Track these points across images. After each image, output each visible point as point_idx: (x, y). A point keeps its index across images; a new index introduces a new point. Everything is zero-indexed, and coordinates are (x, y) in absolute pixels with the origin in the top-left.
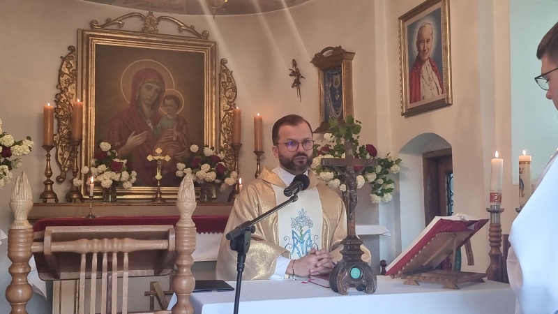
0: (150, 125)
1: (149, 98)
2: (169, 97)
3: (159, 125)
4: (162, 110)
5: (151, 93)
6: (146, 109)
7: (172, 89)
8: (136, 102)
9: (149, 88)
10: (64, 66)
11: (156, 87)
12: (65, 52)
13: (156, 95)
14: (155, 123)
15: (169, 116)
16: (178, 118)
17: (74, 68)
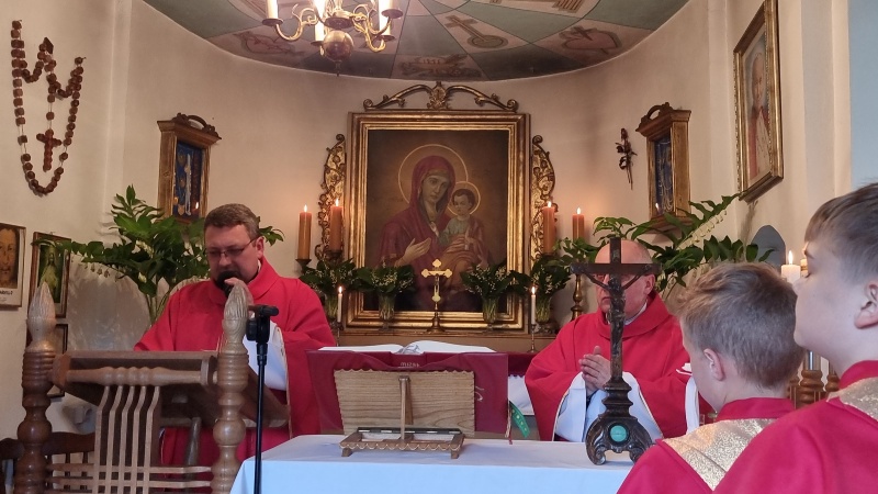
0: (435, 230)
1: (433, 194)
2: (460, 192)
3: (447, 230)
4: (450, 209)
5: (437, 188)
6: (430, 210)
7: (464, 181)
8: (418, 200)
9: (435, 182)
10: (330, 159)
11: (444, 180)
12: (332, 143)
13: (444, 190)
14: (441, 228)
15: (459, 218)
16: (472, 221)
17: (343, 161)
